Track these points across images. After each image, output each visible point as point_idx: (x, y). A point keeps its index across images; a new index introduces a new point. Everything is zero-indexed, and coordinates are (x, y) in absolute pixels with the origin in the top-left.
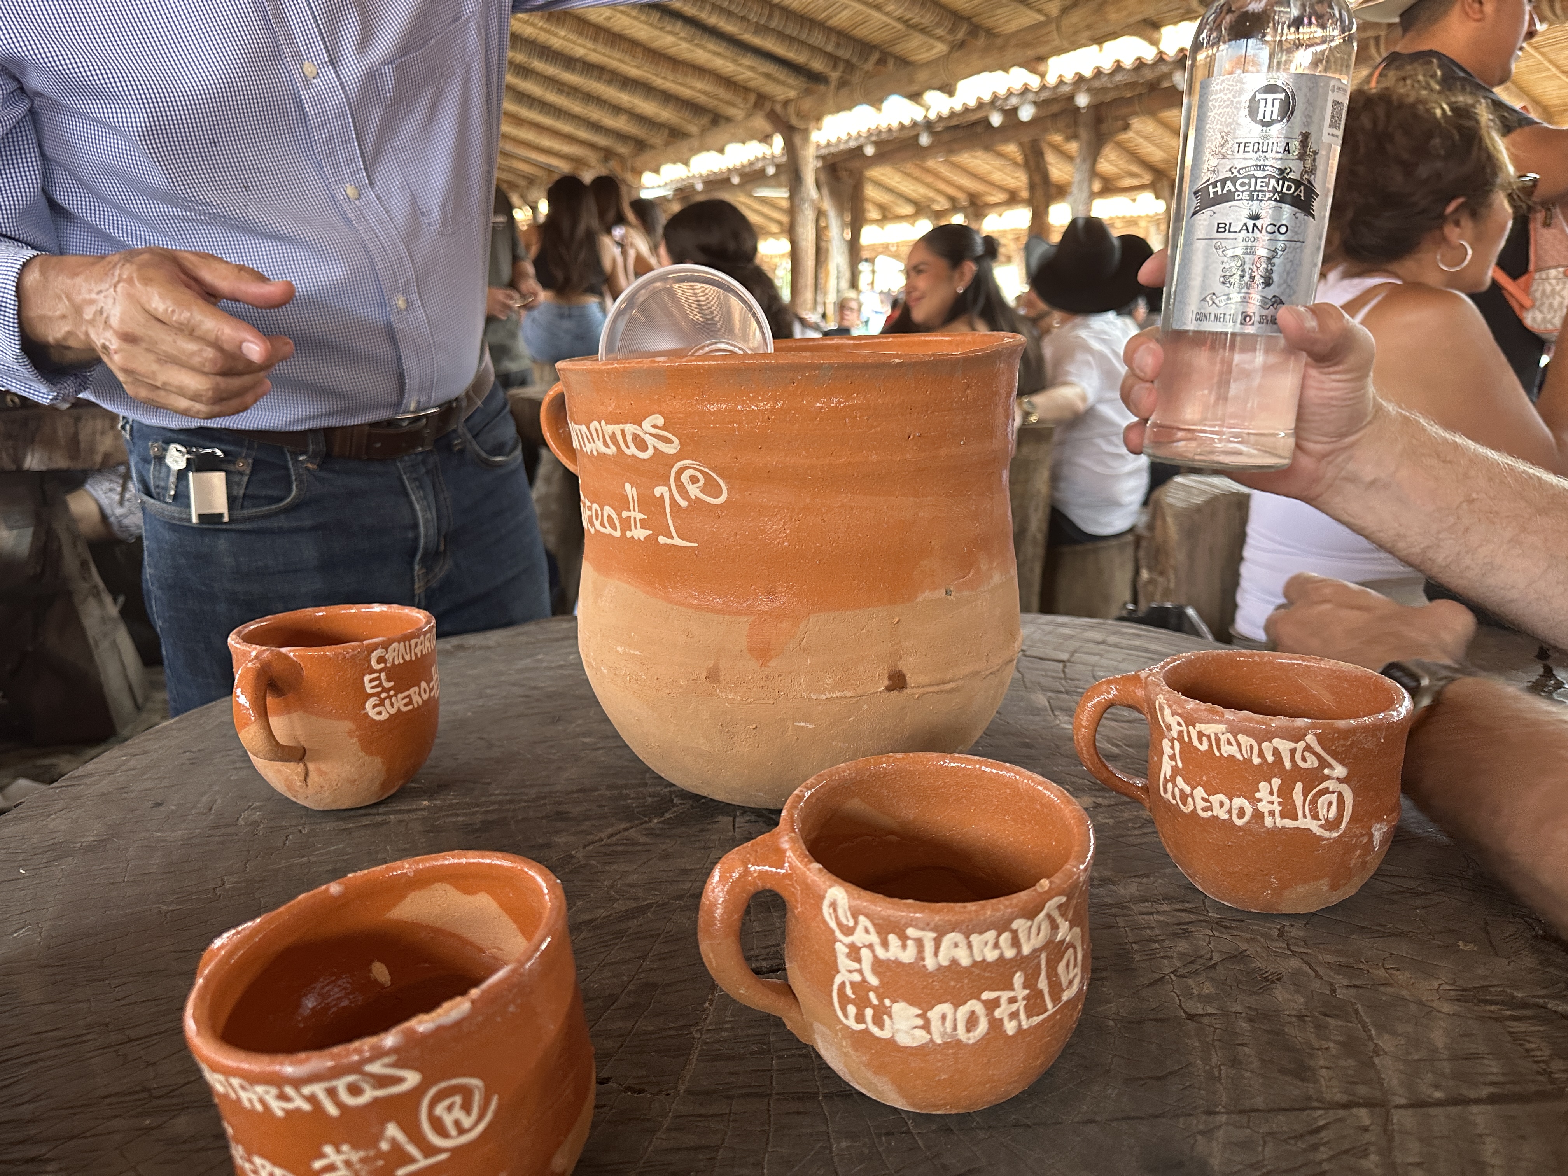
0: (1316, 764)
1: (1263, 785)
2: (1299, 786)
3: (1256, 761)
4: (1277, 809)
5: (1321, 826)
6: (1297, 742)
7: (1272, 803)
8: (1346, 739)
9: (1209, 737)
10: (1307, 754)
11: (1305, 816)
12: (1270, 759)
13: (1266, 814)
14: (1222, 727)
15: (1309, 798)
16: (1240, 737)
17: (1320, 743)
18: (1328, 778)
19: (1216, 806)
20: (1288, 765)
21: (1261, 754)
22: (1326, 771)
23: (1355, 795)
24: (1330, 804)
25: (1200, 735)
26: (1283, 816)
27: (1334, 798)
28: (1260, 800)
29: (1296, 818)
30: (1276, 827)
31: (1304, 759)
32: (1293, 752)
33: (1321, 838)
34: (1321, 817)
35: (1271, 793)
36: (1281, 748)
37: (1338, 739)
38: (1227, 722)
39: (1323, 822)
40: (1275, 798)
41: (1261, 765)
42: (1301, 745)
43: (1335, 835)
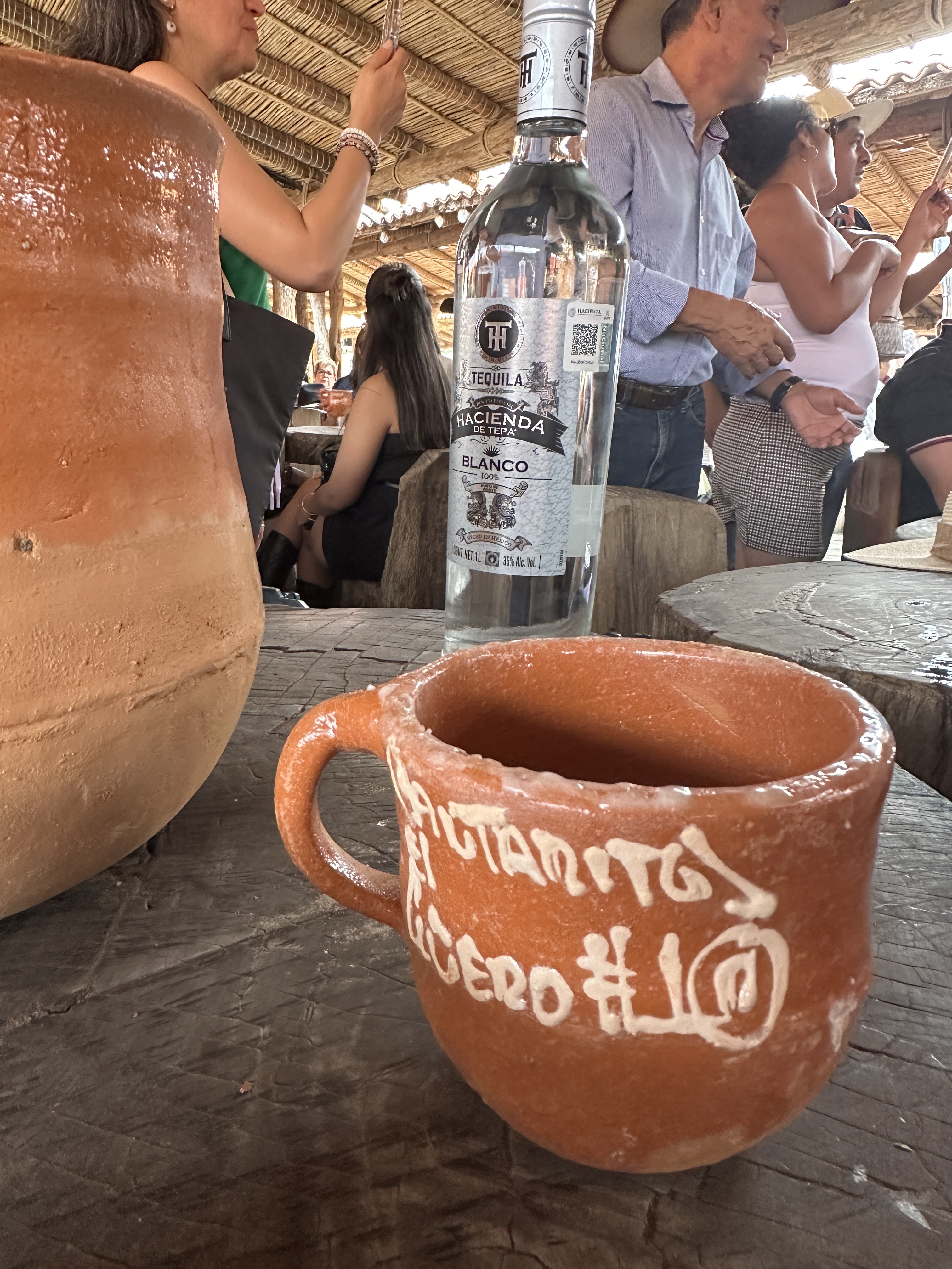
0: (707, 891)
1: (591, 941)
2: (671, 942)
3: (575, 888)
4: (626, 993)
5: (724, 1028)
6: (661, 846)
7: (613, 979)
8: (772, 831)
9: (474, 832)
10: (685, 872)
11: (686, 1008)
12: (604, 884)
13: (602, 1006)
14: (497, 813)
15: (695, 966)
16: (535, 834)
17: (713, 844)
18: (735, 920)
19: (499, 979)
20: (644, 896)
21: (583, 873)
22: (730, 906)
23: (793, 949)
24: (740, 976)
25: (459, 826)
26: (639, 1009)
27: (748, 961)
28: (589, 974)
29: (665, 1012)
30: (623, 1033)
31: (679, 883)
32: (653, 868)
33: (724, 1053)
34: (722, 1007)
35: (611, 958)
36: (626, 861)
37: (755, 833)
38: (509, 801)
39: (727, 1018)
40: (621, 970)
41: (584, 898)
42: (671, 852)
43: (753, 1042)
